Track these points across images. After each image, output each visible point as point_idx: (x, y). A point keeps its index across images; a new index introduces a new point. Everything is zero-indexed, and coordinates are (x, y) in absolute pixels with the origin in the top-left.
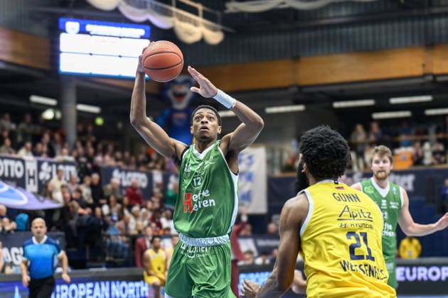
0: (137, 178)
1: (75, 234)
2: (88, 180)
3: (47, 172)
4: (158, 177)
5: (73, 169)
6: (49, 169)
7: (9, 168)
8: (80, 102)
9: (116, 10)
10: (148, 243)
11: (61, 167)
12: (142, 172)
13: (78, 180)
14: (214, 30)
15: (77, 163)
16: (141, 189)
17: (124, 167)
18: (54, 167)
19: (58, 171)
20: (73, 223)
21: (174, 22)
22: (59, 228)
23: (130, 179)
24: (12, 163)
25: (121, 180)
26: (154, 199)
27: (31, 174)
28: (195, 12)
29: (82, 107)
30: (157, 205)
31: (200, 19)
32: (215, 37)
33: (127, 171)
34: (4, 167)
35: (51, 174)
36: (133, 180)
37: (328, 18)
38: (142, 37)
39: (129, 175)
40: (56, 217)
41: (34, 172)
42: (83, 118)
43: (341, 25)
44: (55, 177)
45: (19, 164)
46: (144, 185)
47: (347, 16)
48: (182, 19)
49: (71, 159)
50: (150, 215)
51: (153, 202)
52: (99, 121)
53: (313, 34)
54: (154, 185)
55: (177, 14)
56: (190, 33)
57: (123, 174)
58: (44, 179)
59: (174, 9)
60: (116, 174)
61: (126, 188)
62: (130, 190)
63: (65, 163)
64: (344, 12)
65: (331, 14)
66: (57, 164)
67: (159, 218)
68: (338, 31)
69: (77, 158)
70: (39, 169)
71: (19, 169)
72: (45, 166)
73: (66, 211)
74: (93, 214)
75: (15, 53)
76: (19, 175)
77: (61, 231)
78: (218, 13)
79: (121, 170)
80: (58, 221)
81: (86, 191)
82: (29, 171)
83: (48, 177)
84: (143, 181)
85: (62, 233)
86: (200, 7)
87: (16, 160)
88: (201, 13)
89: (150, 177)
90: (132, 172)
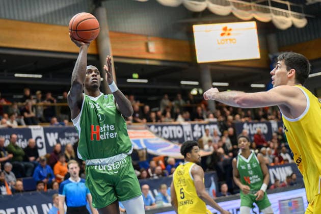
1: (223, 171)
2: (226, 133)
3: (198, 131)
4: (274, 125)
6: (200, 129)
7: (173, 132)
8: (214, 81)
9: (231, 14)
11: (207, 127)
12: (263, 123)
13: (220, 133)
14: (300, 18)
15: (218, 123)
16: (264, 134)
17: (251, 121)
18: (203, 127)
19: (206, 130)
20: (220, 164)
21: (272, 16)
22: (211, 169)
24: (174, 128)
25: (249, 130)
26: (273, 140)
27: (188, 134)
28: (285, 7)
31: (289, 12)
32: (301, 23)
33: (252, 124)
34: (169, 131)
35: (201, 132)
36: (258, 129)
39: (255, 126)
40: (209, 161)
41: (190, 132)
44: (204, 134)
45: (179, 128)
46: (266, 131)
48: (276, 13)
55: (273, 10)
56: (283, 23)
57: (250, 125)
58: (197, 136)
59: (271, 8)
60: (245, 126)
61: (254, 135)
62: (257, 136)
63: (210, 123)
66: (205, 125)
70: (193, 130)
71: (179, 132)
72: (196, 127)
73: (215, 156)
75: (166, 53)
76: (180, 135)
77: (213, 170)
78: (301, 6)
79: (248, 124)
80: (211, 164)
81: (227, 141)
82: (186, 132)
83: (199, 134)
84: (265, 128)
85: (214, 172)
86: (288, 3)
87: (177, 125)
88: (289, 8)
89: (269, 125)
90: (256, 123)
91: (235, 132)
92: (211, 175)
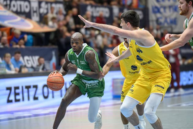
0: (103, 11)
2: (71, 13)
3: (44, 8)
4: (116, 10)
6: (46, 6)
7: (21, 6)
11: (54, 5)
12: (105, 7)
13: (64, 12)
17: (94, 4)
22: (53, 44)
23: (98, 12)
24: (22, 3)
25: (92, 12)
27: (35, 9)
33: (96, 7)
34: (17, 5)
35: (47, 9)
36: (100, 13)
39: (98, 9)
41: (36, 8)
46: (107, 15)
57: (94, 9)
58: (43, 13)
70: (40, 7)
71: (27, 7)
72: (43, 4)
76: (27, 10)
79: (92, 6)
80: (53, 39)
81: (71, 20)
82: (33, 8)
83: (45, 11)
84: (107, 12)
85: (56, 47)
87: (25, 1)
89: (111, 10)
90: (99, 7)
92: (53, 49)
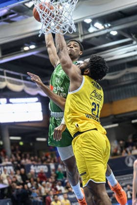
5: (11, 168)
8: (11, 135)
9: (23, 91)
10: (52, 199)
15: (13, 165)
16: (46, 173)
18: (2, 168)
19: (4, 170)
20: (14, 193)
26: (52, 177)
29: (12, 138)
30: (54, 180)
37: (123, 82)
38: (37, 102)
40: (6, 192)
42: (13, 143)
43: (130, 84)
47: (132, 80)
49: (10, 163)
50: (51, 185)
51: (51, 179)
52: (21, 143)
53: (117, 90)
54: (51, 170)
60: (32, 167)
61: (38, 173)
62: (40, 174)
63: (7, 165)
64: (130, 78)
65: (124, 80)
66: (4, 166)
67: (56, 186)
68: (129, 87)
69: (13, 162)
73: (10, 188)
74: (24, 188)
77: (9, 198)
91: (25, 171)
